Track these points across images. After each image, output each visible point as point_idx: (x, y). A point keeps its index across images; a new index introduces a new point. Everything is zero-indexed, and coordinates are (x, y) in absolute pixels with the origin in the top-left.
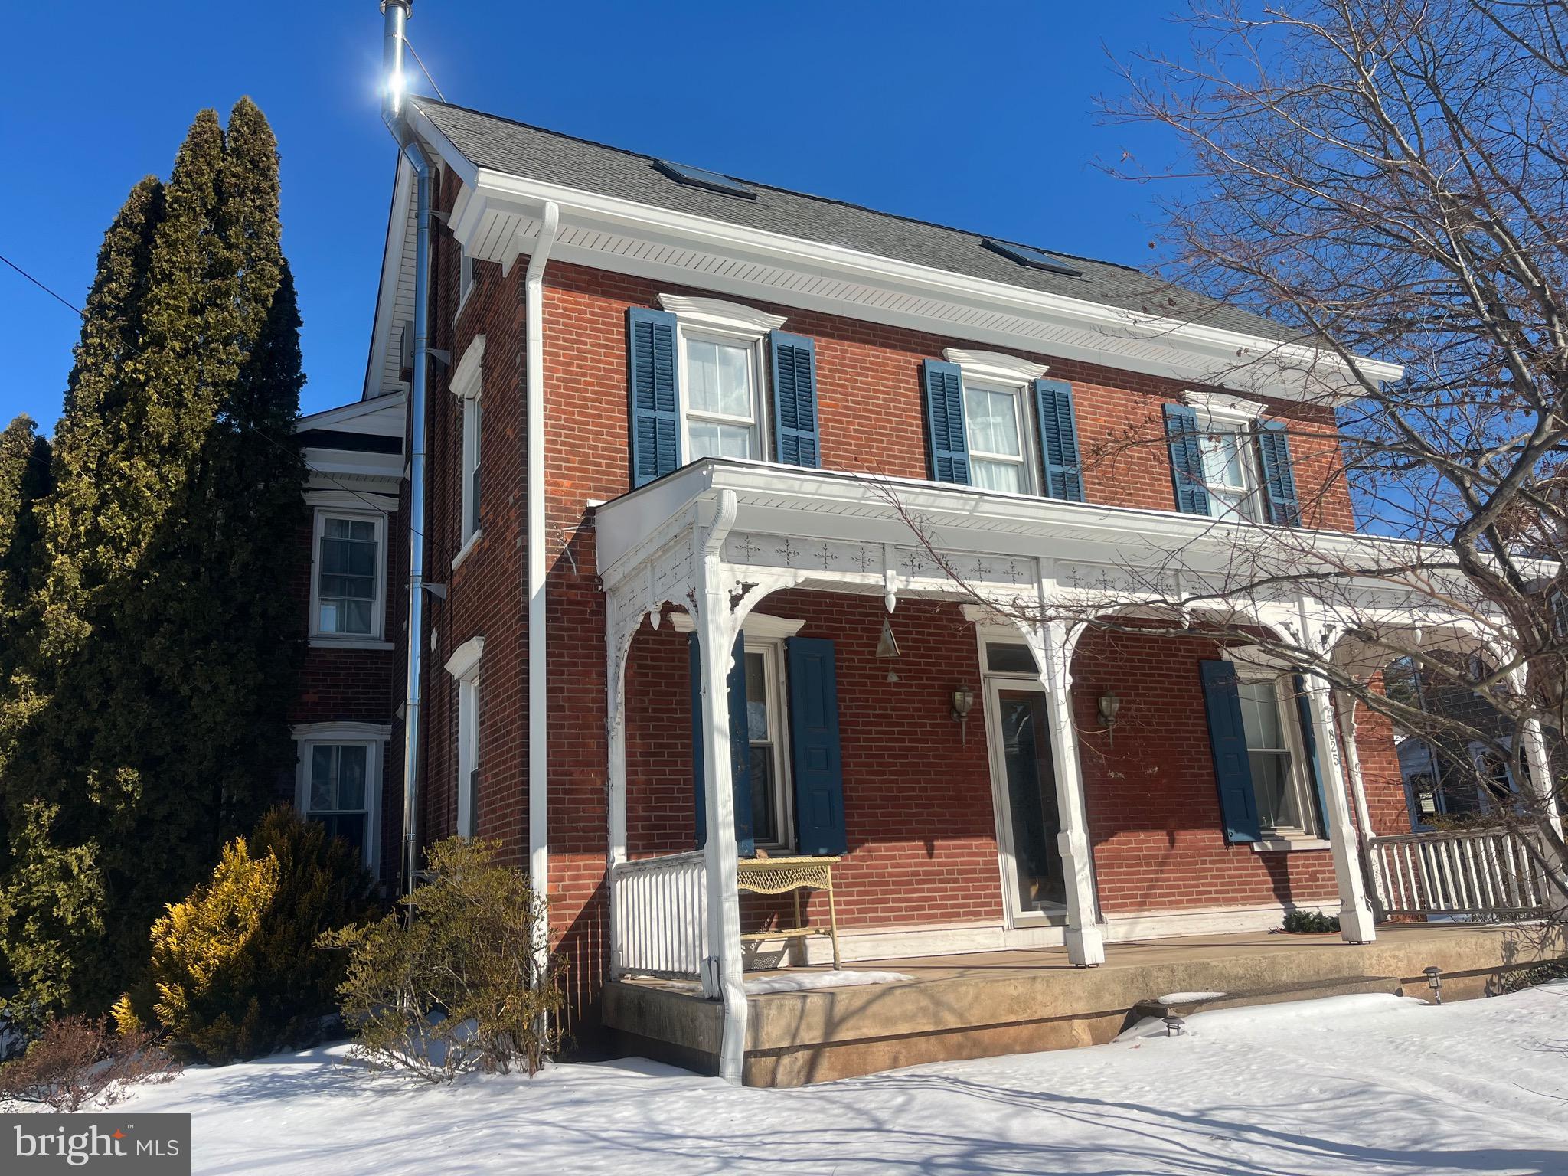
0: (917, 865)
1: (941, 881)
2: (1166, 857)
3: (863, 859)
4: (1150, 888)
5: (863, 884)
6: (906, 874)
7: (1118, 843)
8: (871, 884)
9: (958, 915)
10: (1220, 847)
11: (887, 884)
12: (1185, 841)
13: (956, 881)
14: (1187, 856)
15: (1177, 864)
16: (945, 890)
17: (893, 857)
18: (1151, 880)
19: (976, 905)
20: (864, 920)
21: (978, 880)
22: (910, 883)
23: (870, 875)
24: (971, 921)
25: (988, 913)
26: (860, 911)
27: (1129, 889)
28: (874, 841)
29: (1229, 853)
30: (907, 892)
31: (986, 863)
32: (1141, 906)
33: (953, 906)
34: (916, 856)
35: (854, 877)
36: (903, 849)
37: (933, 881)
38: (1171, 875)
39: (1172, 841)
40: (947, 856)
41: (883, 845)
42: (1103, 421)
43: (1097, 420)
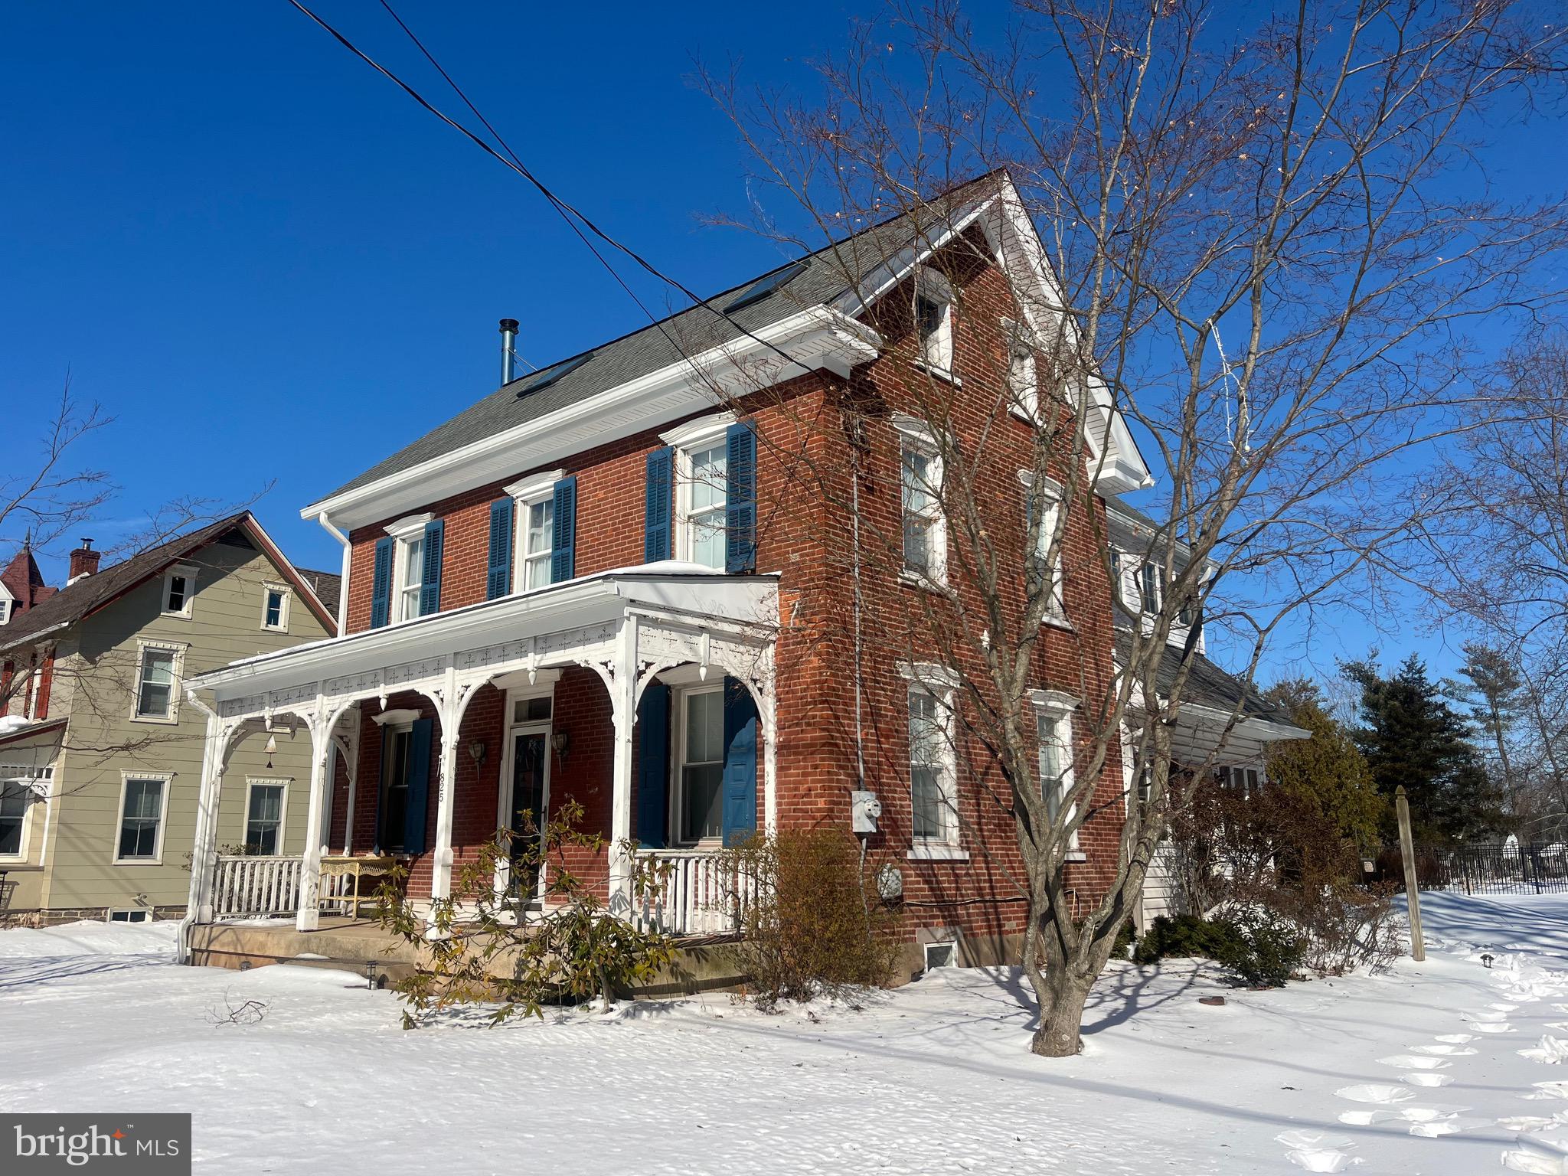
2: (592, 862)
42: (601, 494)
43: (596, 496)
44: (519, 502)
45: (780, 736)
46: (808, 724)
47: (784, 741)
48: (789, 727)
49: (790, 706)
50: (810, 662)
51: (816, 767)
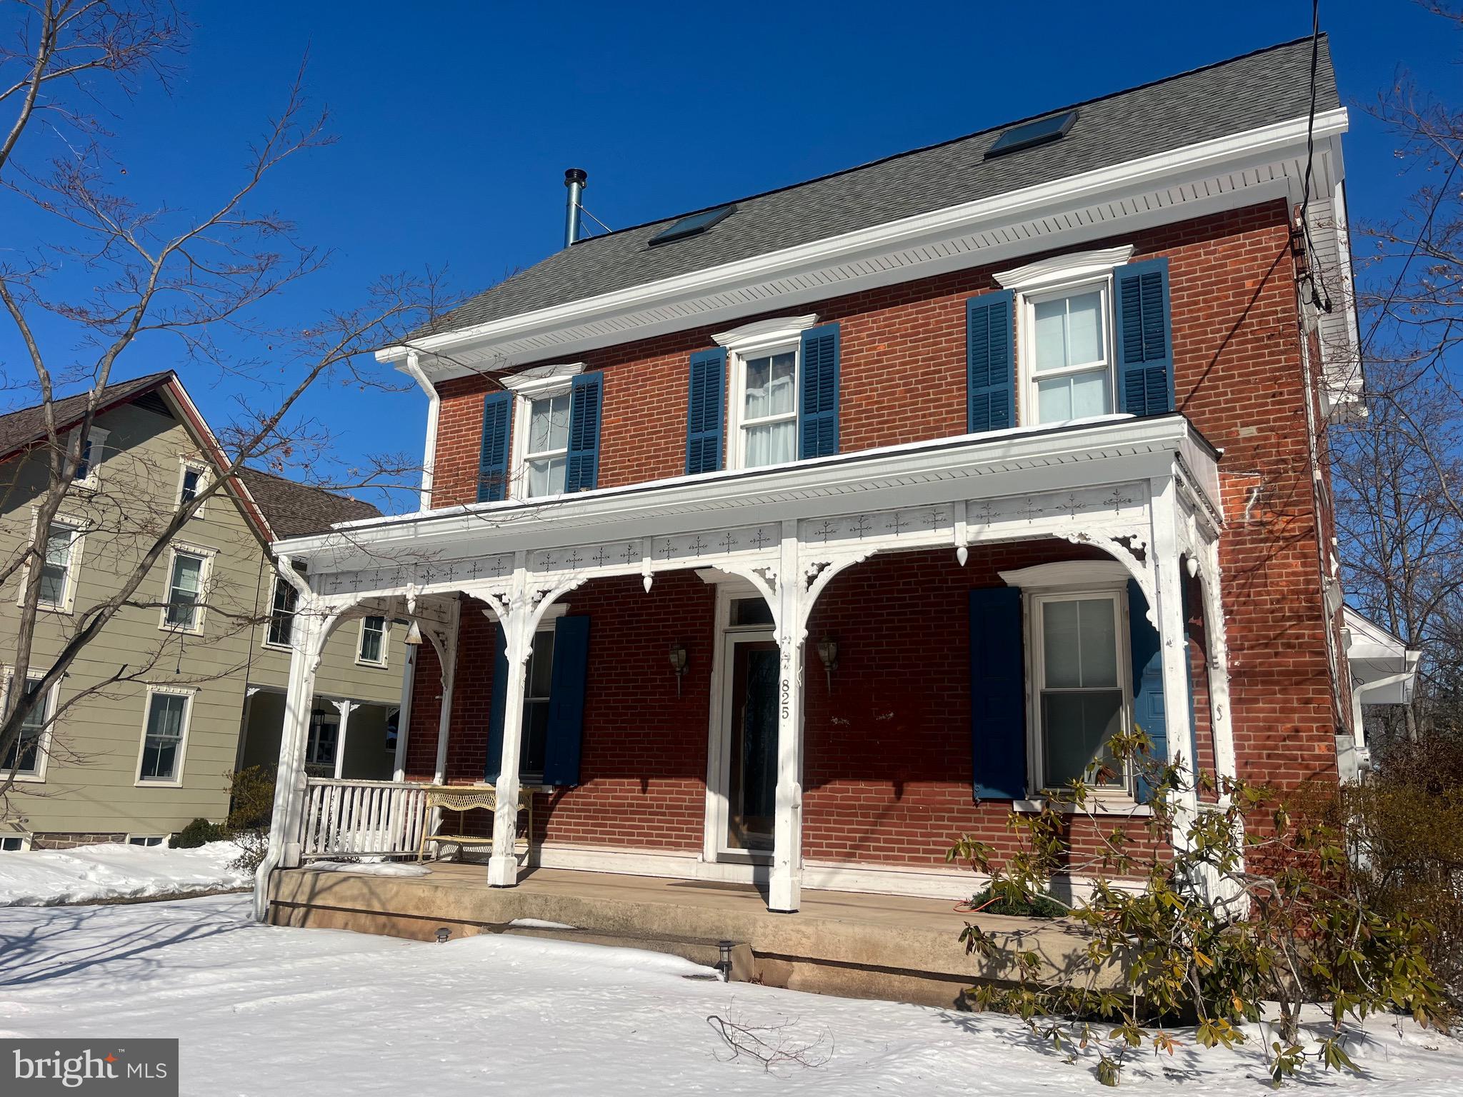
0: (633, 798)
1: (651, 813)
2: (888, 808)
3: (591, 790)
4: (862, 839)
5: (589, 811)
6: (623, 805)
7: (831, 790)
8: (595, 811)
9: (660, 843)
10: (966, 803)
11: (606, 812)
12: (918, 793)
13: (663, 814)
14: (918, 810)
15: (902, 817)
16: (652, 821)
17: (615, 791)
18: (866, 831)
19: (677, 837)
20: (586, 839)
21: (682, 815)
22: (625, 812)
23: (595, 804)
24: (671, 850)
25: (687, 845)
26: (584, 831)
27: (837, 838)
28: (602, 777)
29: (979, 812)
30: (621, 819)
31: (692, 801)
32: (849, 857)
33: (658, 836)
34: (633, 791)
35: (584, 804)
36: (623, 784)
37: (644, 813)
38: (892, 829)
39: (899, 793)
40: (658, 792)
41: (608, 780)
42: (883, 347)
43: (875, 348)
44: (733, 354)
45: (1233, 659)
46: (1289, 646)
47: (1242, 665)
48: (1252, 648)
49: (1250, 621)
50: (1289, 566)
51: (1308, 701)
